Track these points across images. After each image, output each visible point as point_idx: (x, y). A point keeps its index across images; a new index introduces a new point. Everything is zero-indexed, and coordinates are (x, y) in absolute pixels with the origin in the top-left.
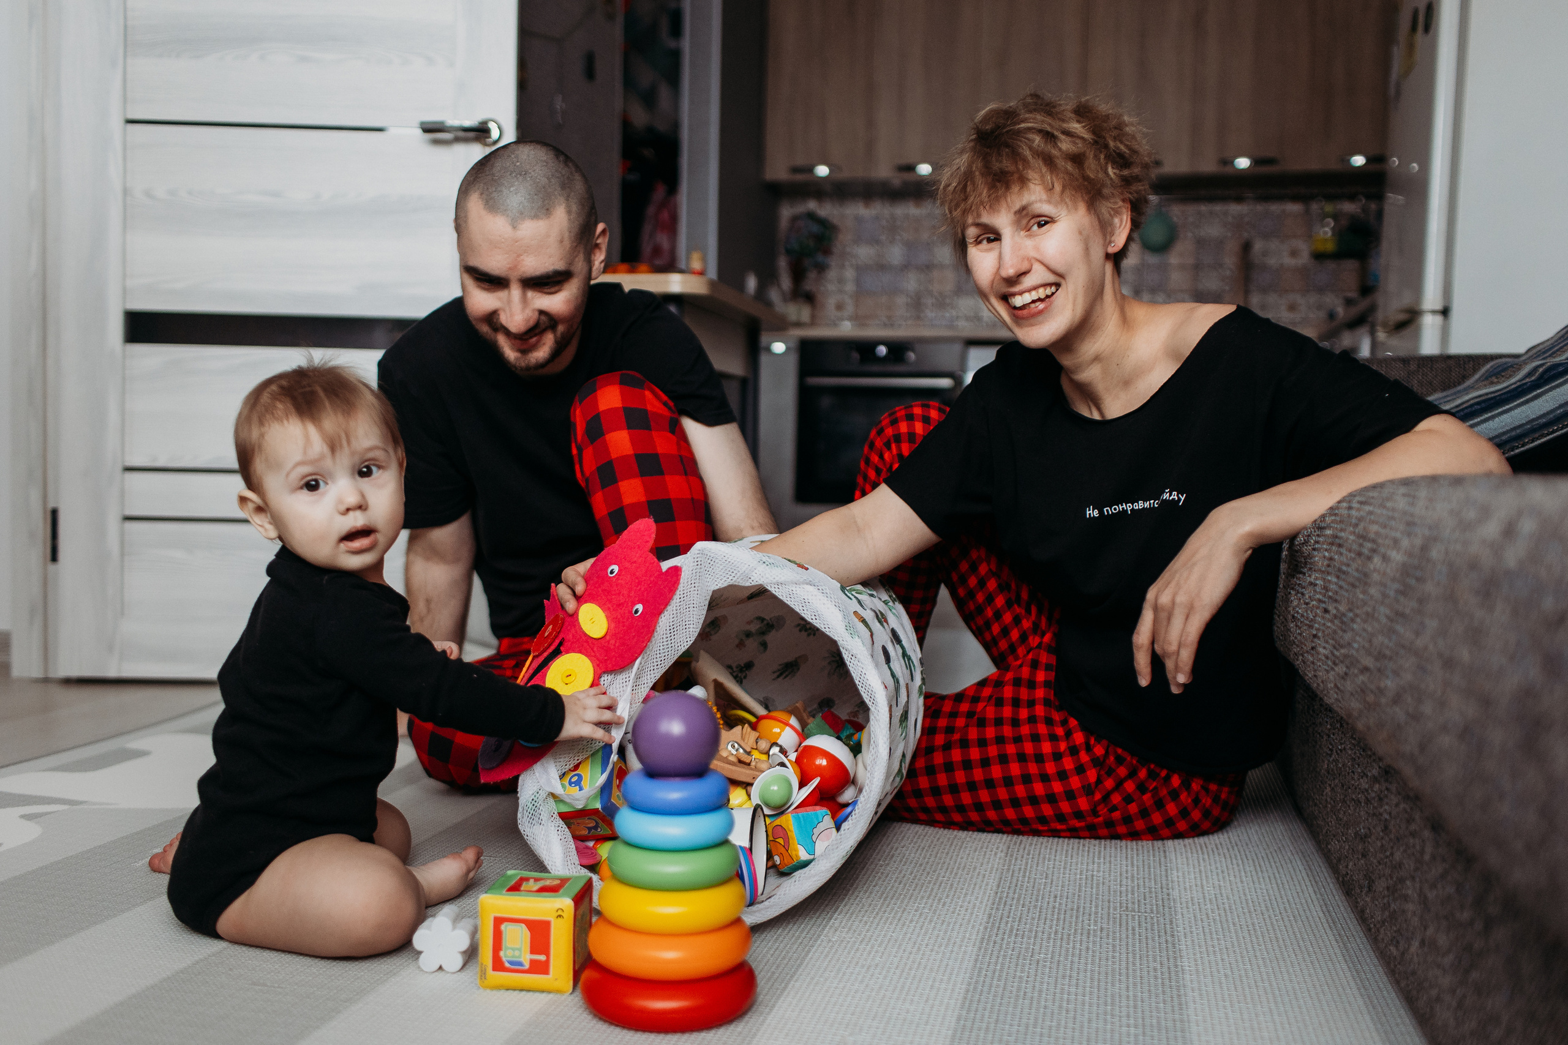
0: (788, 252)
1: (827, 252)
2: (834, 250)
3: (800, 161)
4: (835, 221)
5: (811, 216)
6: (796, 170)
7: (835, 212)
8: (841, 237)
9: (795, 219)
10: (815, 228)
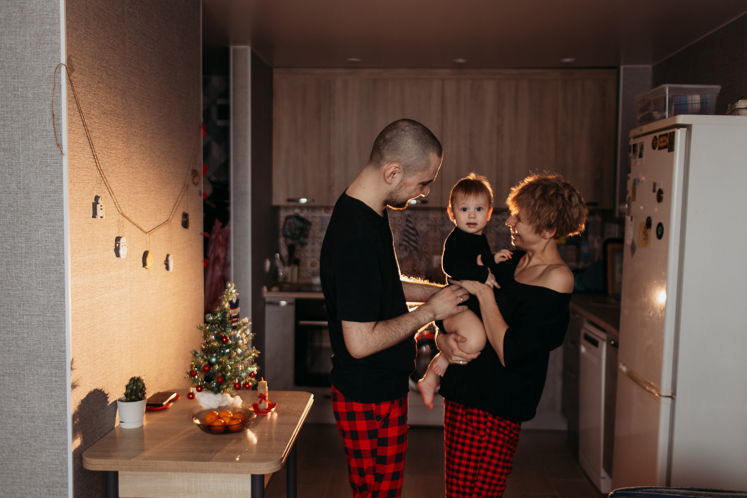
0: (286, 236)
1: (306, 236)
2: (310, 235)
3: (291, 197)
4: (310, 220)
5: (297, 217)
6: (289, 200)
7: (309, 215)
8: (313, 228)
9: (288, 218)
10: (299, 224)
